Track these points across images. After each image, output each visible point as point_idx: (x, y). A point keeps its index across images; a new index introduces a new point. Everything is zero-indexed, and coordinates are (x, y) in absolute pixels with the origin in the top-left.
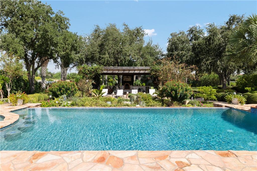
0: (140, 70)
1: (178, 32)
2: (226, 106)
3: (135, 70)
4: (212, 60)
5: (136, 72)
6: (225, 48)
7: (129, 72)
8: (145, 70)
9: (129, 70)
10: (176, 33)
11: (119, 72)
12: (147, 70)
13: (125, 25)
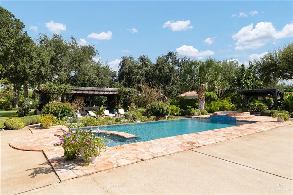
0: (110, 91)
1: (128, 57)
2: (194, 117)
3: (105, 91)
4: (162, 85)
5: (106, 94)
6: (171, 77)
7: (99, 93)
8: (114, 91)
9: (99, 91)
10: (127, 57)
11: (89, 93)
12: (116, 91)
13: (73, 38)
